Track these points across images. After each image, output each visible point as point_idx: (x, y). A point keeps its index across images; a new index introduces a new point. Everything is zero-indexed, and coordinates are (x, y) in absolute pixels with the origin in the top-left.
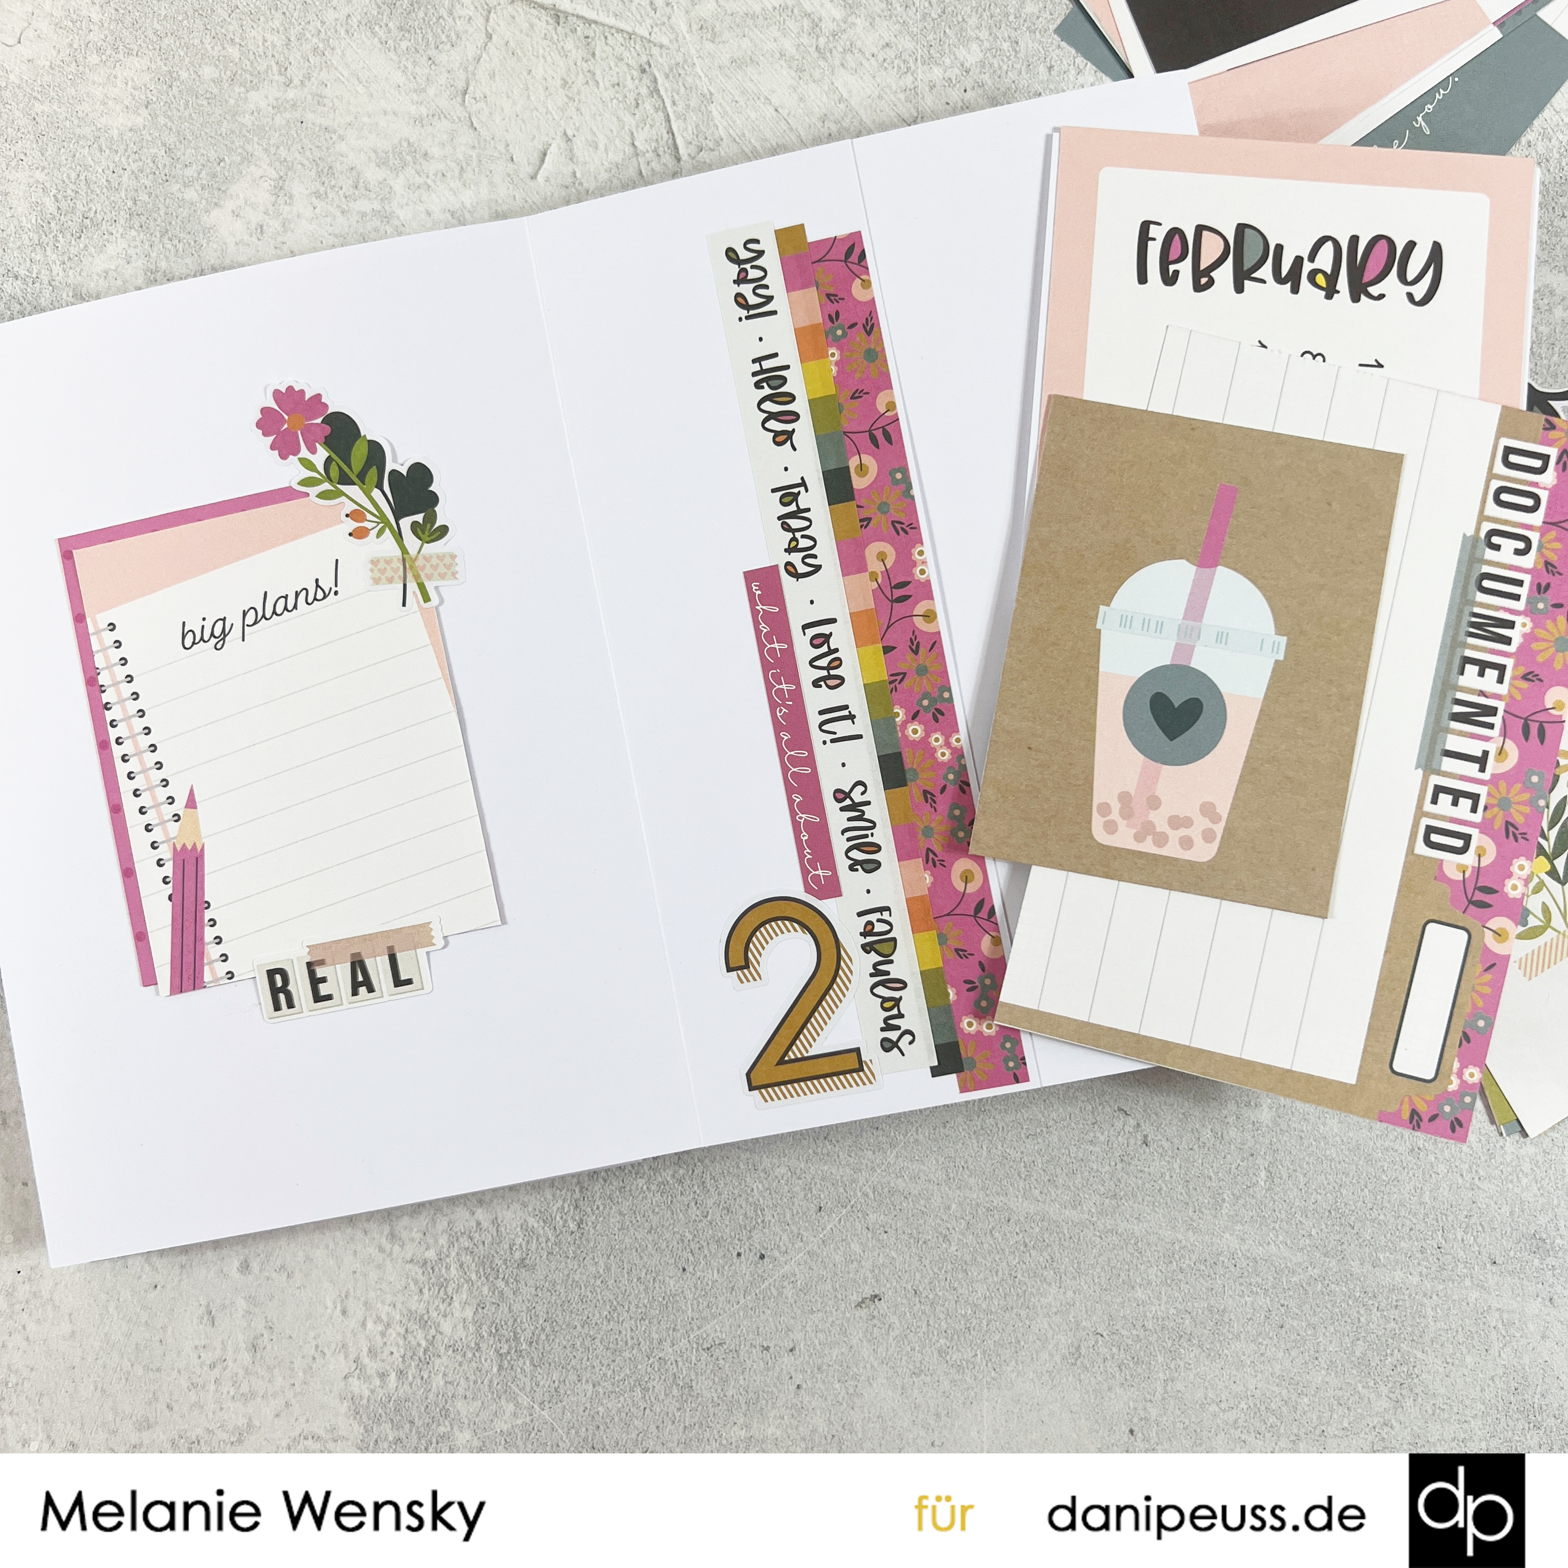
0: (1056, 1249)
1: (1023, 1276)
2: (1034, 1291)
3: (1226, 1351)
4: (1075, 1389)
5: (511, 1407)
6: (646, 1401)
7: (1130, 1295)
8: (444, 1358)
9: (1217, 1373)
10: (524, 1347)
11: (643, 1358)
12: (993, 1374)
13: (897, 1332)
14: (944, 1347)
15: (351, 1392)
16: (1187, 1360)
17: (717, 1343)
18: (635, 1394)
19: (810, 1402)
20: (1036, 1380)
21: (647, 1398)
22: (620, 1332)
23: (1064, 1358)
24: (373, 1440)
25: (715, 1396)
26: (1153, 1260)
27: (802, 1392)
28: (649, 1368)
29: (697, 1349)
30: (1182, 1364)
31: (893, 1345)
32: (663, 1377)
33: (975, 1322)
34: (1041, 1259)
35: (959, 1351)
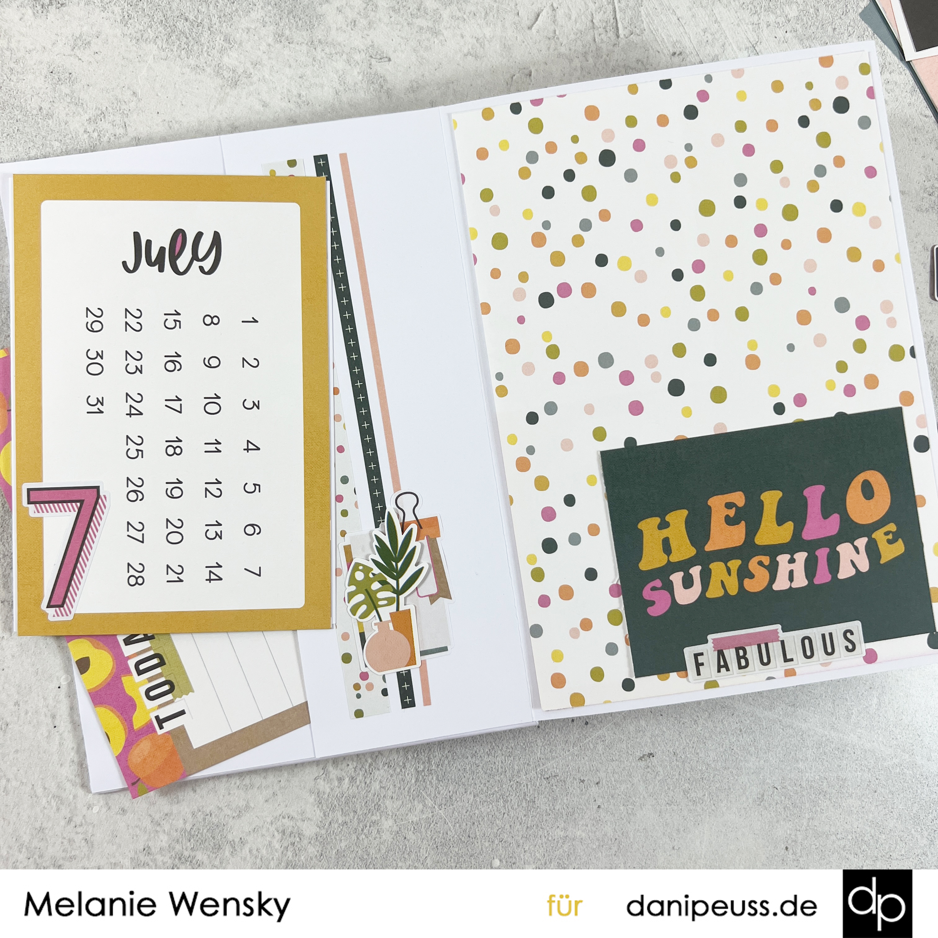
0: (758, 734)
1: (737, 749)
2: (742, 759)
3: (844, 804)
4: (758, 820)
5: (421, 806)
6: (505, 808)
7: (795, 766)
8: (382, 771)
9: (838, 817)
10: (433, 768)
11: (507, 781)
12: (713, 807)
13: (661, 777)
14: (687, 789)
15: (318, 789)
16: (822, 807)
17: (553, 775)
18: (499, 803)
19: (605, 817)
20: (737, 812)
21: (506, 807)
22: (495, 763)
23: (754, 801)
24: (328, 822)
25: (548, 808)
26: (810, 746)
27: (601, 810)
28: (510, 788)
29: (541, 778)
30: (819, 810)
31: (658, 785)
32: (518, 794)
33: (706, 774)
34: (748, 740)
35: (695, 792)
